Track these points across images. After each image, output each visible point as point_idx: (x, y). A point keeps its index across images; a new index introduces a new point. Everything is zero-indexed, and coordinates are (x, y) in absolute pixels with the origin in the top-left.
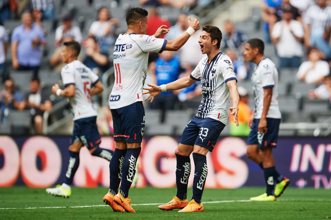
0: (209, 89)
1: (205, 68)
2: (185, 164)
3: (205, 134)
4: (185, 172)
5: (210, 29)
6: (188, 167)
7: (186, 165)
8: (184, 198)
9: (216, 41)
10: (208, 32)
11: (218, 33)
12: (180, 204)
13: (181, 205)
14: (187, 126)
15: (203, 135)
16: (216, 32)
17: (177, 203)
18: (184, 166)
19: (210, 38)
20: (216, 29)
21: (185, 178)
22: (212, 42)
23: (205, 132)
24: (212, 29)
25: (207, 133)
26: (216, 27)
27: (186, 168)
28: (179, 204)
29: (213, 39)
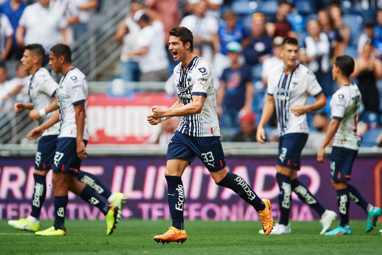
0: (189, 97)
1: (180, 76)
2: (178, 186)
3: (211, 158)
4: (179, 196)
5: (179, 32)
6: (182, 190)
7: (179, 188)
8: (182, 228)
9: (188, 44)
10: (177, 36)
11: (189, 33)
12: (178, 234)
13: (178, 236)
14: (172, 142)
15: (210, 161)
16: (186, 34)
17: (175, 233)
18: (177, 189)
19: (181, 43)
20: (185, 30)
21: (180, 203)
22: (184, 45)
23: (210, 157)
24: (181, 32)
25: (213, 156)
26: (184, 28)
27: (180, 191)
28: (176, 234)
29: (184, 42)
